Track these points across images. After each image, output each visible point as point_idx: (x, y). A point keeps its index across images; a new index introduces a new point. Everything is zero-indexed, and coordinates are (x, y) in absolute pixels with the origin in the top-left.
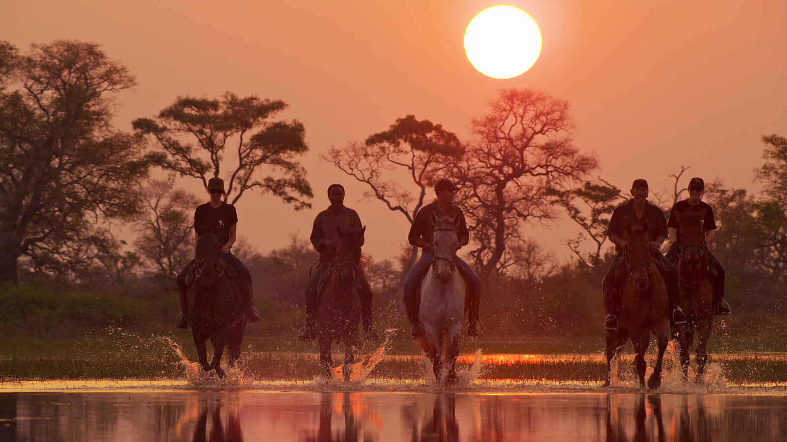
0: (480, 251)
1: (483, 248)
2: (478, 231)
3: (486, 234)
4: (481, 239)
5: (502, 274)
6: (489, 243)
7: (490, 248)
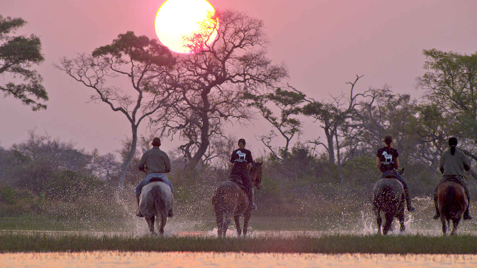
0: (188, 145)
1: (192, 143)
2: (187, 129)
3: (194, 132)
4: (189, 136)
5: (207, 165)
6: (196, 139)
7: (196, 143)
